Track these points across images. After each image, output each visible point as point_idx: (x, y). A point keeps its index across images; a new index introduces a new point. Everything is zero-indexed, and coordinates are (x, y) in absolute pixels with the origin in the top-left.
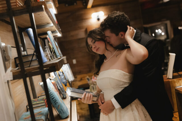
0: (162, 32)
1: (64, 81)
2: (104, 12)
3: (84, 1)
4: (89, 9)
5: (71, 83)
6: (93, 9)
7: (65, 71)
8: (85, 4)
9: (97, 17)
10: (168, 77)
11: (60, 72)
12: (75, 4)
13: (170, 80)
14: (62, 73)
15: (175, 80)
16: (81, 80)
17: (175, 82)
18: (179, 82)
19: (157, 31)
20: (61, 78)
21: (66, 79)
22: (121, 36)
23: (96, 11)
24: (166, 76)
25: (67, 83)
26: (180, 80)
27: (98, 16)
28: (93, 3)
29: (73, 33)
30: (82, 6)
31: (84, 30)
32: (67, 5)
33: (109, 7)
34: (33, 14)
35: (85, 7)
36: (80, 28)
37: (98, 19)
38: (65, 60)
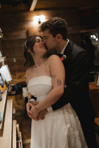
0: (96, 38)
1: (2, 82)
2: (45, 16)
3: (27, 4)
4: (31, 11)
5: (8, 83)
6: (35, 13)
7: (4, 72)
8: (28, 7)
9: (38, 20)
10: (97, 85)
12: (19, 5)
16: (20, 77)
19: (92, 36)
21: (3, 80)
22: (58, 38)
23: (38, 15)
24: (96, 83)
25: (4, 84)
28: (36, 6)
29: (15, 33)
30: (25, 8)
31: (25, 31)
32: (11, 6)
35: (28, 9)
36: (22, 29)
37: (40, 22)
38: (3, 63)
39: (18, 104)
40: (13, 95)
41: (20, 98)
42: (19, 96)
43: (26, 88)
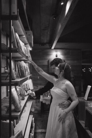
3: (50, 45)
4: (52, 49)
8: (50, 46)
11: (25, 84)
12: (45, 45)
13: (85, 101)
14: (26, 85)
15: (88, 101)
17: (88, 103)
18: (90, 103)
20: (25, 87)
21: (27, 88)
23: (56, 52)
24: (84, 98)
26: (91, 102)
27: (57, 54)
30: (49, 47)
31: (47, 60)
32: (40, 45)
33: (64, 50)
34: (11, 53)
36: (45, 59)
37: (57, 56)
38: (29, 78)
39: (37, 106)
40: (34, 99)
41: (39, 102)
42: (38, 100)
43: (42, 96)
